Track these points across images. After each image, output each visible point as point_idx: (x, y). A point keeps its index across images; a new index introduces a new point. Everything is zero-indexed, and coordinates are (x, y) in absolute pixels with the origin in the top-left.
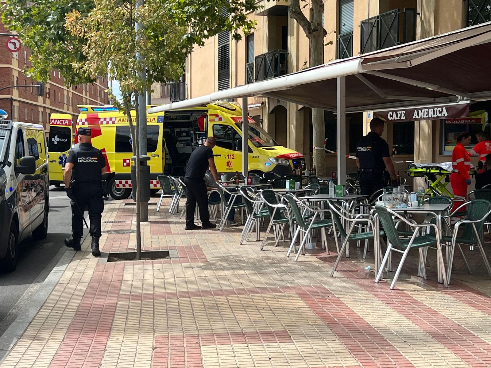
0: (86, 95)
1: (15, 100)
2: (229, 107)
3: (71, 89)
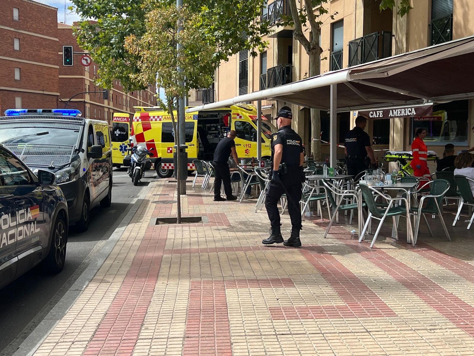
0: (140, 99)
1: (87, 103)
2: (248, 108)
3: (128, 95)
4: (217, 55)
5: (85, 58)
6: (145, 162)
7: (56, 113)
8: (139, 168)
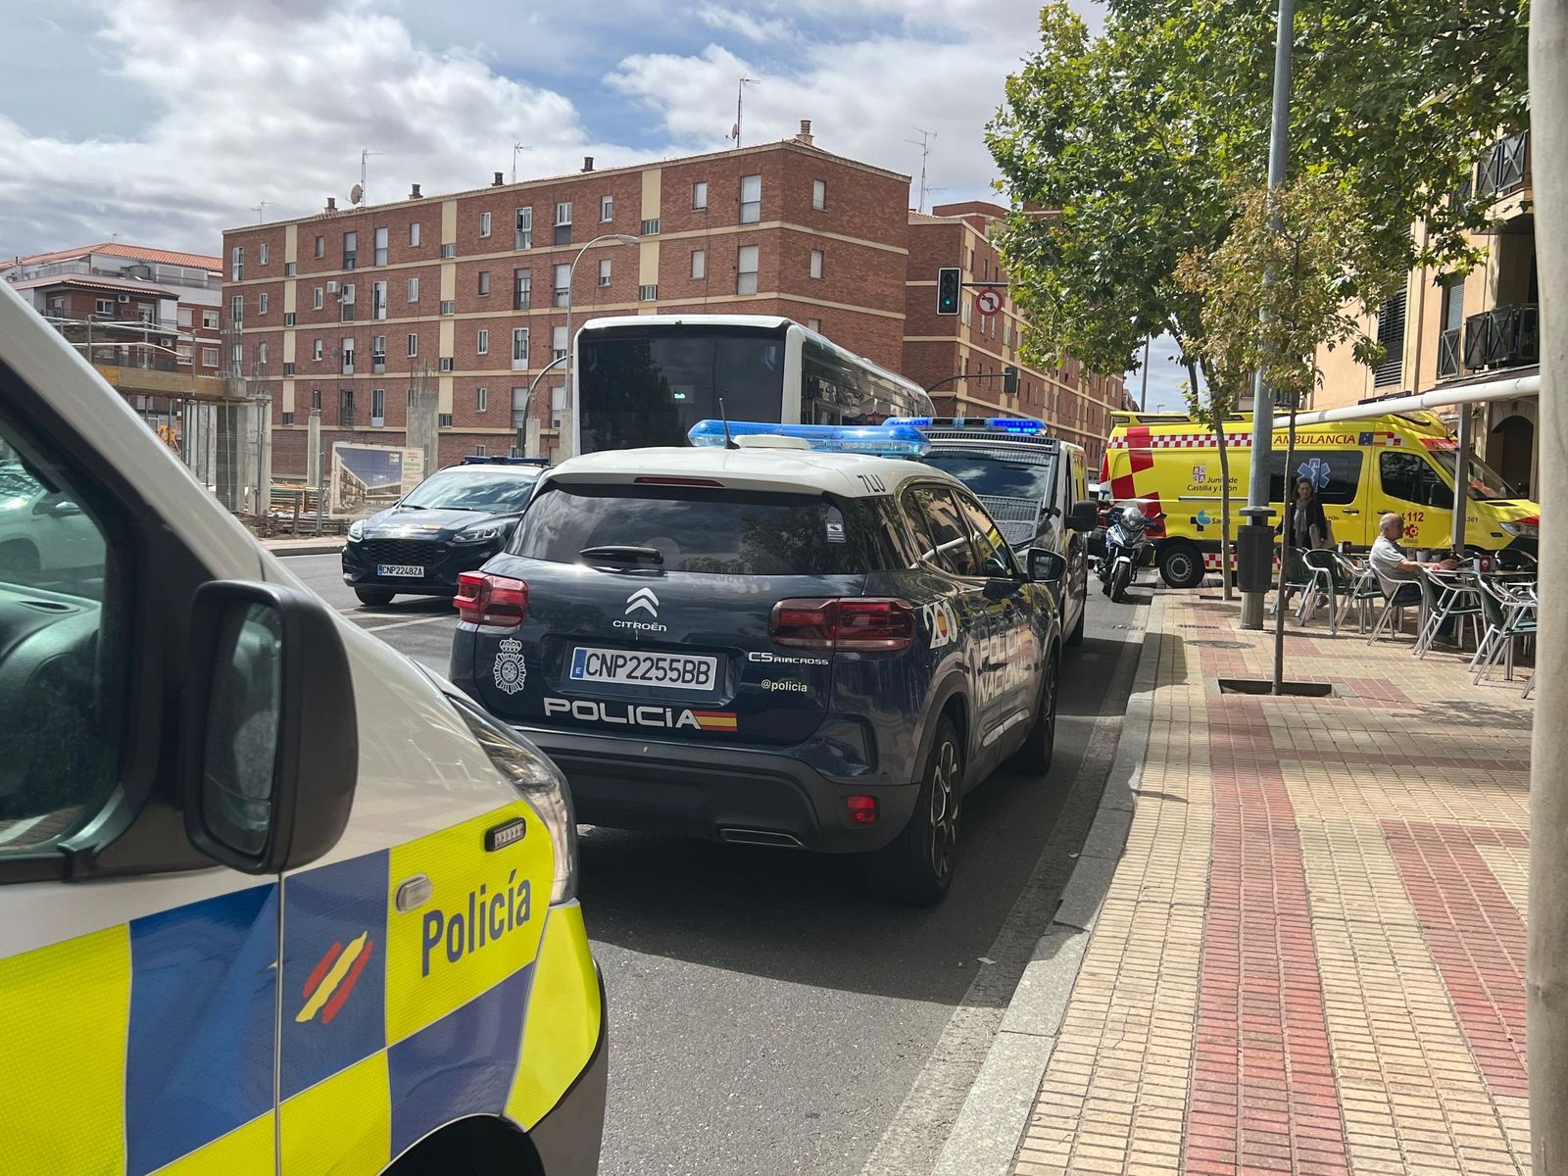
0: (1084, 392)
1: (961, 401)
2: (1418, 419)
3: (1056, 381)
4: (1344, 281)
5: (987, 295)
6: (1139, 546)
7: (995, 428)
8: (1127, 560)
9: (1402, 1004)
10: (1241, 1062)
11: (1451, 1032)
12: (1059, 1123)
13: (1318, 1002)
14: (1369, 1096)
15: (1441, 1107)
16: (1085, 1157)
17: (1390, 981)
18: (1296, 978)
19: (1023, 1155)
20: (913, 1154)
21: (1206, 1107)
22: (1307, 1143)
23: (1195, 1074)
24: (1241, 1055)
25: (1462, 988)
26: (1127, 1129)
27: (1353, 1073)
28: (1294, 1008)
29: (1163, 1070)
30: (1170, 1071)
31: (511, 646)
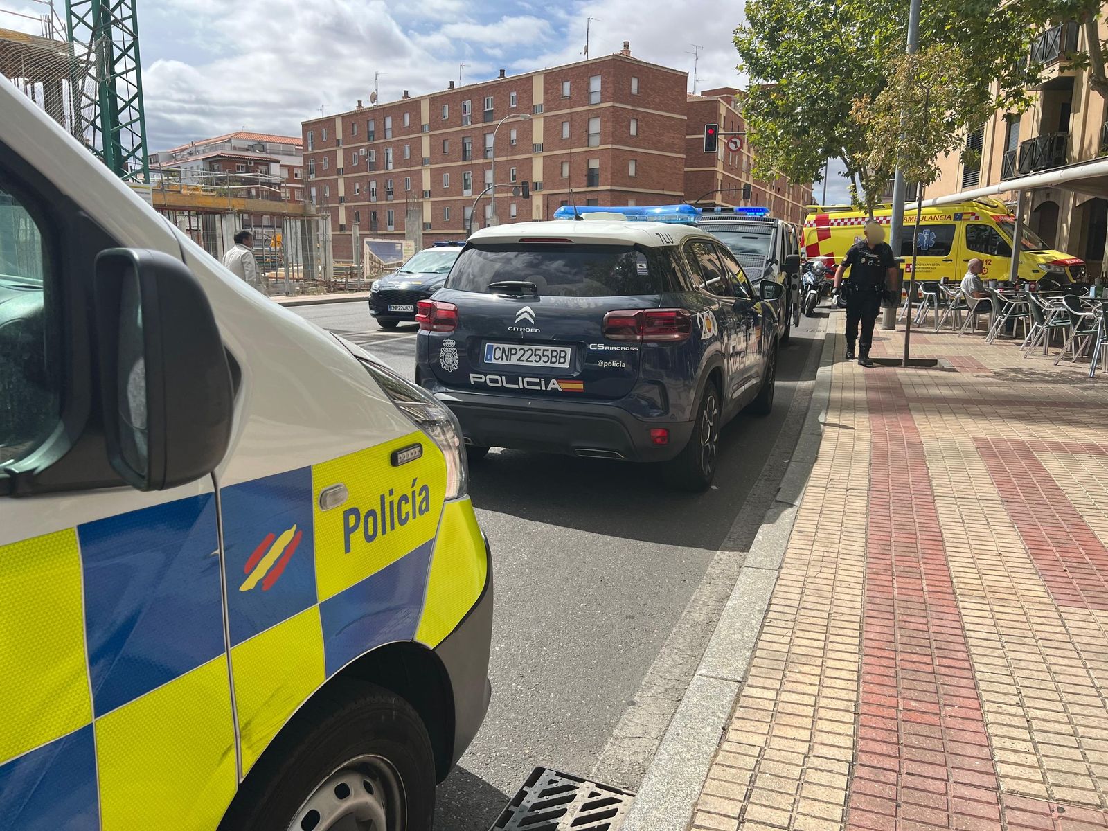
0: (789, 198)
2: (988, 202)
3: (773, 192)
4: (948, 121)
5: (733, 140)
6: (822, 284)
7: (739, 213)
8: (815, 292)
9: (995, 548)
10: (895, 585)
11: (1027, 566)
12: (782, 624)
13: (941, 548)
14: (978, 607)
15: (1025, 614)
16: (799, 646)
17: (986, 535)
18: (927, 533)
19: (761, 645)
20: (691, 642)
21: (875, 614)
22: (941, 637)
23: (867, 593)
24: (895, 581)
25: (1033, 538)
26: (825, 628)
27: (967, 592)
28: (926, 551)
29: (846, 590)
30: (851, 591)
31: (449, 343)
